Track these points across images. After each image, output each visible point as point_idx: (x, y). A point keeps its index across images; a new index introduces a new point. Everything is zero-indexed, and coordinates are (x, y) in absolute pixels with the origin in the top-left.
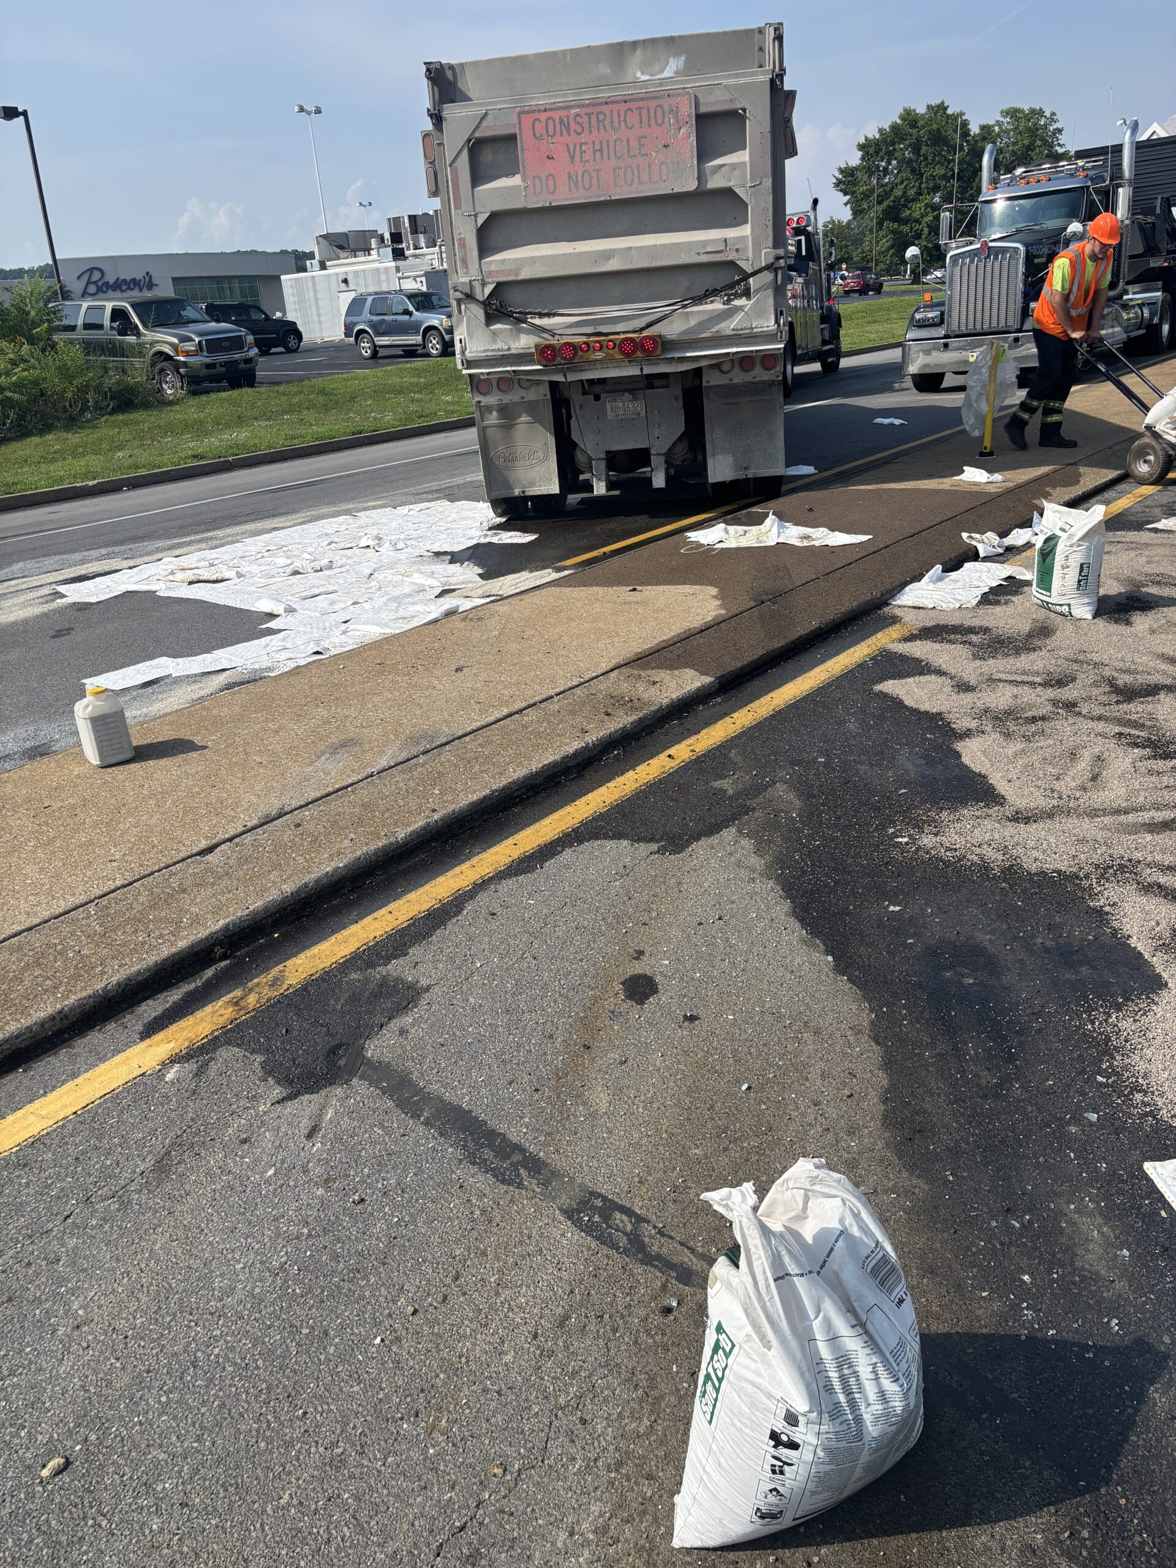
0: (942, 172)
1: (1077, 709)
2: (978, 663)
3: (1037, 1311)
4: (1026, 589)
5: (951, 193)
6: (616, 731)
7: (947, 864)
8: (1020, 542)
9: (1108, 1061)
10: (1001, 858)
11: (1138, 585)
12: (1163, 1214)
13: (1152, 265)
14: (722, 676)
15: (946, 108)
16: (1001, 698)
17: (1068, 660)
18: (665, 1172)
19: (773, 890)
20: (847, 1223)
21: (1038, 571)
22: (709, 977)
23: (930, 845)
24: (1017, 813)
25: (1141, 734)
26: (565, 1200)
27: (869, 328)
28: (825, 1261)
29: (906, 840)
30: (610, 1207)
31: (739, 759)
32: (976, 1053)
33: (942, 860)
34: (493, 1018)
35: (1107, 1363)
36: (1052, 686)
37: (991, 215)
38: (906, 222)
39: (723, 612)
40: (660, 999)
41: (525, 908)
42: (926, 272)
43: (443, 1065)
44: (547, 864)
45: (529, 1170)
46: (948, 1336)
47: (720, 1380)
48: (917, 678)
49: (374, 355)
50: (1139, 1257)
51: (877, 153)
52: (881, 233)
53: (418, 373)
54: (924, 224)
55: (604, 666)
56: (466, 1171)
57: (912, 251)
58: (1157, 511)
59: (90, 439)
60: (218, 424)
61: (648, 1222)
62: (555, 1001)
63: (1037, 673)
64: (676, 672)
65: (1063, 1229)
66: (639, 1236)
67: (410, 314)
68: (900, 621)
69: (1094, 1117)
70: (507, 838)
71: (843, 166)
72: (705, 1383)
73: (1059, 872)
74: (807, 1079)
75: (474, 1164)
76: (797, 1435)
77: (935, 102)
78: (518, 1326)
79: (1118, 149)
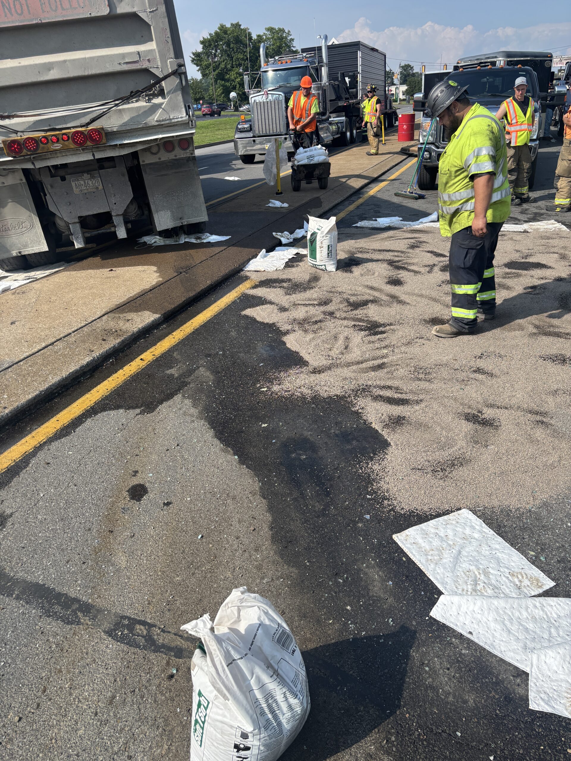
0: (242, 57)
1: (335, 315)
2: (288, 297)
3: (355, 624)
4: (305, 258)
5: (247, 67)
6: (110, 349)
7: (286, 399)
8: (300, 236)
9: (371, 487)
10: (310, 392)
11: (353, 253)
12: (404, 559)
13: (340, 104)
14: (165, 313)
15: (240, 25)
16: (300, 313)
17: (327, 292)
18: (162, 594)
19: (204, 425)
20: (262, 619)
21: (310, 250)
22: (175, 479)
23: (277, 390)
24: (315, 369)
25: (363, 324)
26: (106, 625)
27: (217, 133)
28: (253, 641)
29: (266, 389)
30: (133, 622)
31: (179, 357)
32: (312, 494)
33: (284, 397)
34: (53, 525)
35: (390, 643)
36: (322, 305)
37: (267, 78)
38: (228, 80)
39: (161, 279)
40: (149, 496)
41: (67, 457)
42: (240, 107)
43: (25, 559)
44: (77, 430)
45: (83, 612)
46: (316, 649)
47: (204, 723)
48: (261, 307)
50: (397, 584)
51: (210, 45)
52: (217, 86)
54: (236, 82)
55: (99, 314)
56: (44, 622)
57: (233, 94)
58: (356, 218)
61: (155, 626)
62: (90, 509)
63: (315, 300)
64: (140, 313)
65: (362, 578)
66: (151, 636)
68: (249, 278)
69: (368, 517)
70: (52, 417)
71: (194, 51)
72: (195, 725)
73: (337, 396)
74: (231, 525)
75: (49, 617)
76: (249, 743)
77: (234, 22)
78: (85, 711)
79: (320, 49)
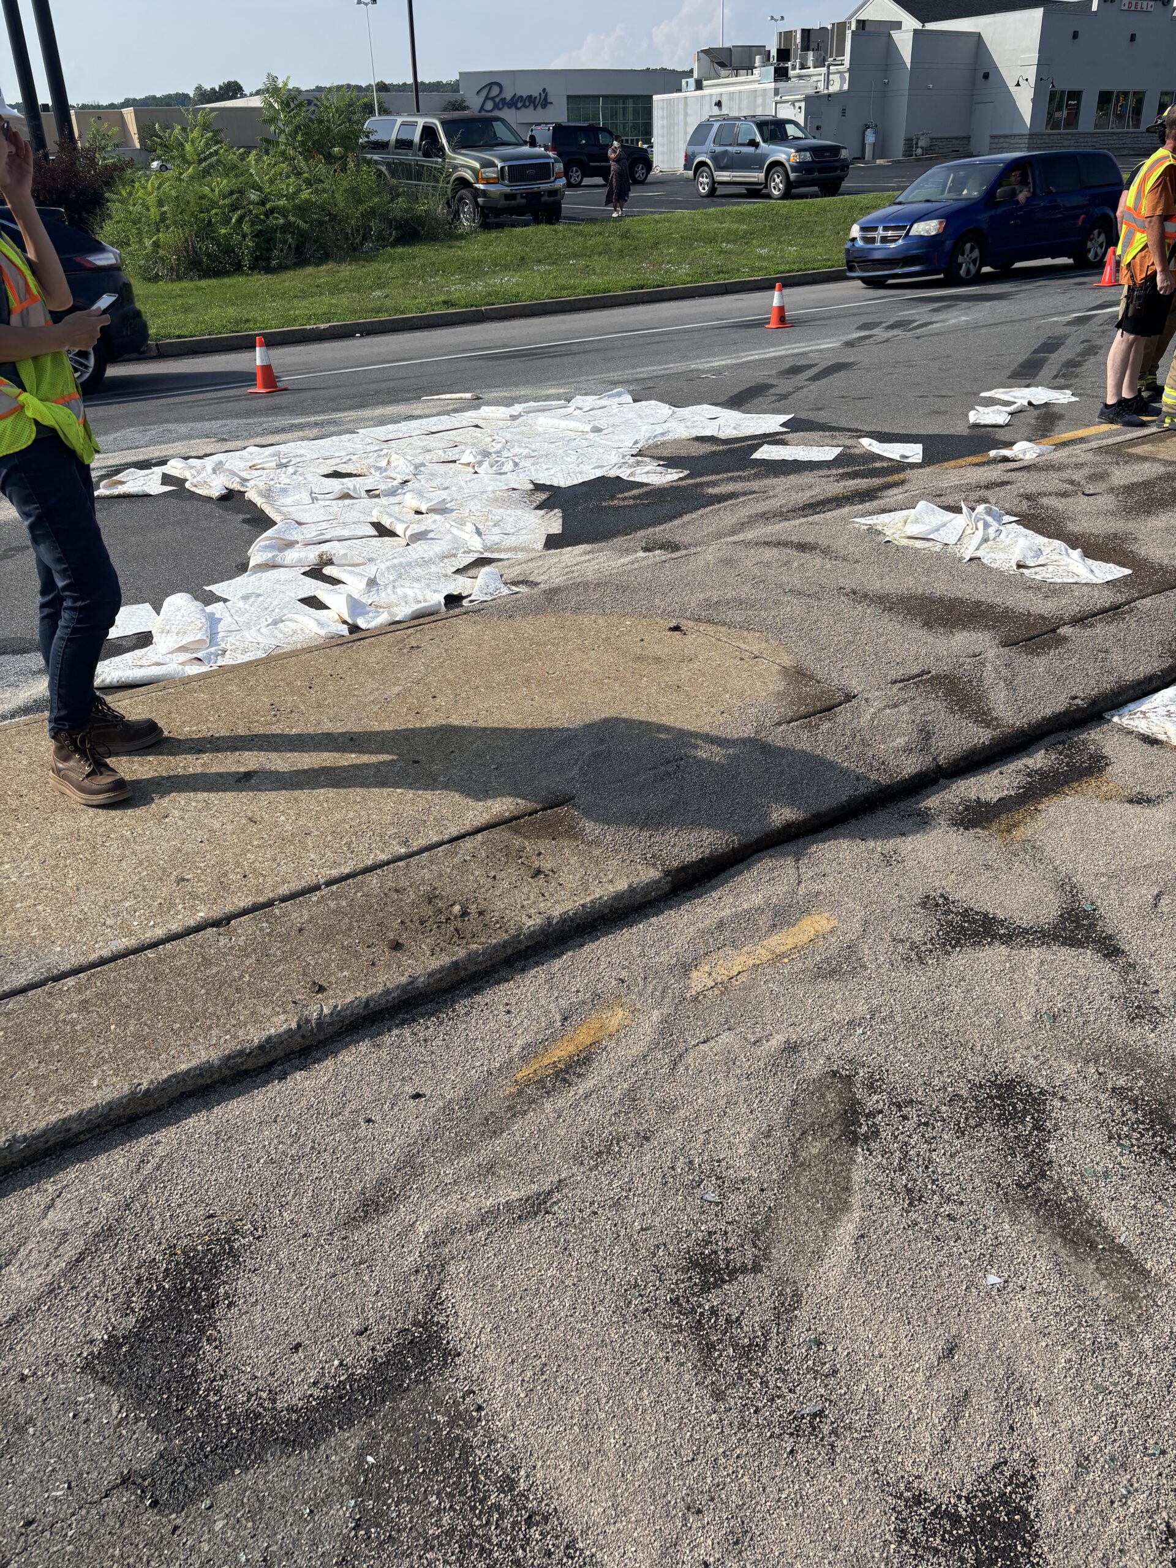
49: (712, 193)
53: (742, 218)
59: (359, 273)
60: (496, 265)
67: (755, 144)
